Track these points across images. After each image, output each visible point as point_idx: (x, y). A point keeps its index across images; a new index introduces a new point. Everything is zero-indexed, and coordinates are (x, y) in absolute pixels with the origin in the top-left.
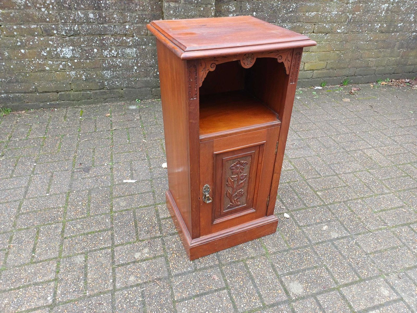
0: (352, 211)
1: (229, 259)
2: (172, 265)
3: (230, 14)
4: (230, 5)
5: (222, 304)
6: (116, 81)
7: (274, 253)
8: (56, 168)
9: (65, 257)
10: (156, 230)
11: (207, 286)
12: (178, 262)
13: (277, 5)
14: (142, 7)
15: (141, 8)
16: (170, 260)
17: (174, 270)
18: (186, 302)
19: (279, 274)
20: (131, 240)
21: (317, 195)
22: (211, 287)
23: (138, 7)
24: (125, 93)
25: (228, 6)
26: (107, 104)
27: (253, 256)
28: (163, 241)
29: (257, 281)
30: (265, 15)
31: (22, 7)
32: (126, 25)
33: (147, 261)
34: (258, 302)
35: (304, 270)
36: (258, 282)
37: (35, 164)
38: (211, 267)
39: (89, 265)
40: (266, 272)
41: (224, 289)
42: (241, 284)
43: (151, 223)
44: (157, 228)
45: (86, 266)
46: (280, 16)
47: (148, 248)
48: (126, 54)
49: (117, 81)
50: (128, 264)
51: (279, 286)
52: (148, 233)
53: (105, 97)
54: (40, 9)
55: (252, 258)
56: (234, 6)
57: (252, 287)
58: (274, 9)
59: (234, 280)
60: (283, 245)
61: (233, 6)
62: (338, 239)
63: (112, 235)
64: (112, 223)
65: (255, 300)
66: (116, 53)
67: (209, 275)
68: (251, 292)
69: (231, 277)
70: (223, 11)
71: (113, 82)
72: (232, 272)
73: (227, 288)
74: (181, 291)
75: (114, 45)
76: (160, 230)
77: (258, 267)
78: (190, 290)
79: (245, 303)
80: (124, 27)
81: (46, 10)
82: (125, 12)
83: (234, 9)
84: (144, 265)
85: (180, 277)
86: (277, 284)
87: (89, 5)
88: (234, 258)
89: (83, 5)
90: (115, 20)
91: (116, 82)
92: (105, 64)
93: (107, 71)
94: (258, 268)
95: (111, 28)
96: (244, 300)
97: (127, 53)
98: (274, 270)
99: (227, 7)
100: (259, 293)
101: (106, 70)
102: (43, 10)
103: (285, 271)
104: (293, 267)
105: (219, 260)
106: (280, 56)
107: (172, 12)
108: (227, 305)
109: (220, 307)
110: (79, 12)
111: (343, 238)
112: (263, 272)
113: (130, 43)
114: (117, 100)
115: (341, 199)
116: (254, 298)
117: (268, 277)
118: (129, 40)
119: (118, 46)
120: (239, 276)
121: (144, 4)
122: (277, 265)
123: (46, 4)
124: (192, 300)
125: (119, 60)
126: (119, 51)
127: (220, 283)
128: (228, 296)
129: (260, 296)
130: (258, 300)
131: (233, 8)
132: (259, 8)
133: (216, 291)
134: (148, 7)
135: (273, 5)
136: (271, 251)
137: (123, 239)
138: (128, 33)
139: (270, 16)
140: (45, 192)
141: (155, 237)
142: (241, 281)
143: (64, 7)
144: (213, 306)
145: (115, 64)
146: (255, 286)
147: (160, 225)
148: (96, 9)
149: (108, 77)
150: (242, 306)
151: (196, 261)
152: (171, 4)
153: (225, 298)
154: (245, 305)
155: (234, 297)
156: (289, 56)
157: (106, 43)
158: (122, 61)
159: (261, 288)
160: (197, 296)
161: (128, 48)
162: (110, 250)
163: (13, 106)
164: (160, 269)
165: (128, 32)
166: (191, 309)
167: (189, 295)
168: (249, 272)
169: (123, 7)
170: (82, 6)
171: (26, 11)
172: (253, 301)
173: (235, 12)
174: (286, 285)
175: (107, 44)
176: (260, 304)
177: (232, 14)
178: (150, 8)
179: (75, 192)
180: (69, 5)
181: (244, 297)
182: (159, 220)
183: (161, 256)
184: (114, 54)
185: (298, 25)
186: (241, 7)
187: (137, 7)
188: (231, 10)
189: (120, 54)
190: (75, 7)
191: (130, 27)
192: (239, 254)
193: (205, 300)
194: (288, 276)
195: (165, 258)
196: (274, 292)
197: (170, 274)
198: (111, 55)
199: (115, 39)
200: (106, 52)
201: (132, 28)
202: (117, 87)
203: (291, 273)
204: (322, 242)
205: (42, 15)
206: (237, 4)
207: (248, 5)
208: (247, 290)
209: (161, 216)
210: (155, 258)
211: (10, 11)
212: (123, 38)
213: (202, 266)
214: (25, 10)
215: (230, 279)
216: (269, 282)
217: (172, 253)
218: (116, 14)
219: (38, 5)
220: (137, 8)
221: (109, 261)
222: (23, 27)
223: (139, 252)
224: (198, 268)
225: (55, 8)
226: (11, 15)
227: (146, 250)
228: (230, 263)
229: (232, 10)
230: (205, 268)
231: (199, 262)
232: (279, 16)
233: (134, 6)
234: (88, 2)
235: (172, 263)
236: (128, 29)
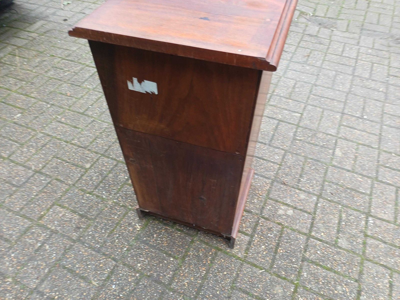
0: (95, 140)
10: (262, 226)
12: (261, 187)
17: (268, 182)
18: (272, 160)
20: (289, 231)
21: (92, 165)
28: (261, 211)
33: (285, 202)
43: (262, 237)
44: (259, 228)
45: (339, 231)
47: (278, 213)
50: (301, 210)
52: (271, 228)
63: (305, 251)
64: (301, 268)
74: (272, 168)
76: (257, 224)
84: (288, 201)
85: (267, 176)
137: (297, 237)
141: (267, 219)
147: (254, 229)
162: (313, 234)
164: (277, 190)
182: (252, 236)
183: (271, 199)
195: (269, 195)
197: (272, 183)
209: (247, 238)
210: (277, 201)
217: (261, 196)
221: (317, 223)
223: (287, 214)
227: (281, 212)
235: (266, 188)
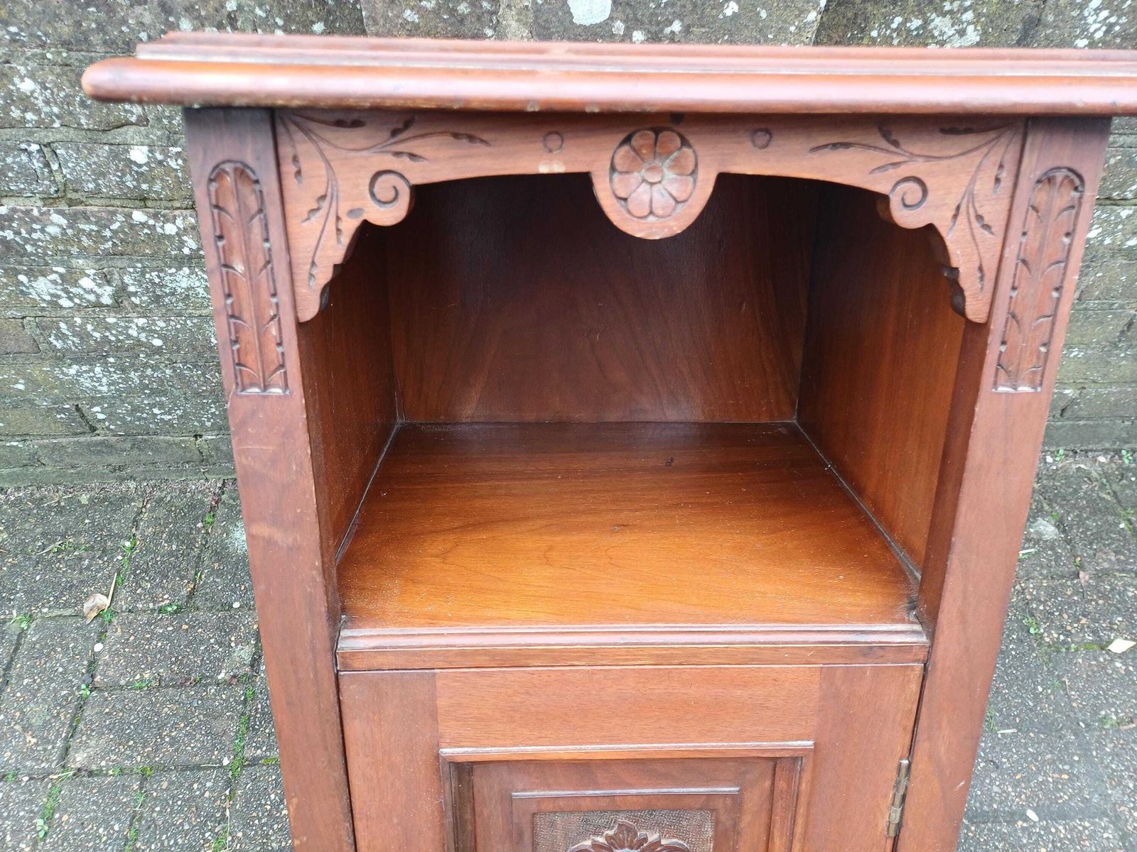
4: (944, 14)
6: (152, 406)
24: (217, 449)
25: (921, 14)
26: (132, 485)
32: (127, 146)
48: (173, 294)
49: (161, 406)
53: (114, 460)
56: (978, 16)
61: (969, 16)
66: (109, 290)
71: (135, 409)
75: (83, 249)
80: (115, 156)
90: (37, 111)
91: (156, 411)
92: (61, 336)
93: (84, 368)
95: (24, 158)
97: (179, 290)
101: (77, 361)
113: (182, 243)
114: (180, 472)
118: (170, 229)
119: (108, 255)
125: (141, 322)
126: (127, 279)
138: (157, 187)
145: (119, 341)
149: (100, 392)
157: (26, 241)
158: (162, 324)
161: (179, 268)
165: (152, 181)
175: (34, 245)
184: (98, 296)
189: (135, 294)
191: (160, 157)
198: (81, 298)
199: (73, 219)
200: (43, 287)
201: (173, 164)
202: (168, 427)
212: (129, 216)
218: (32, 76)
233: (147, 18)
236: (151, 169)
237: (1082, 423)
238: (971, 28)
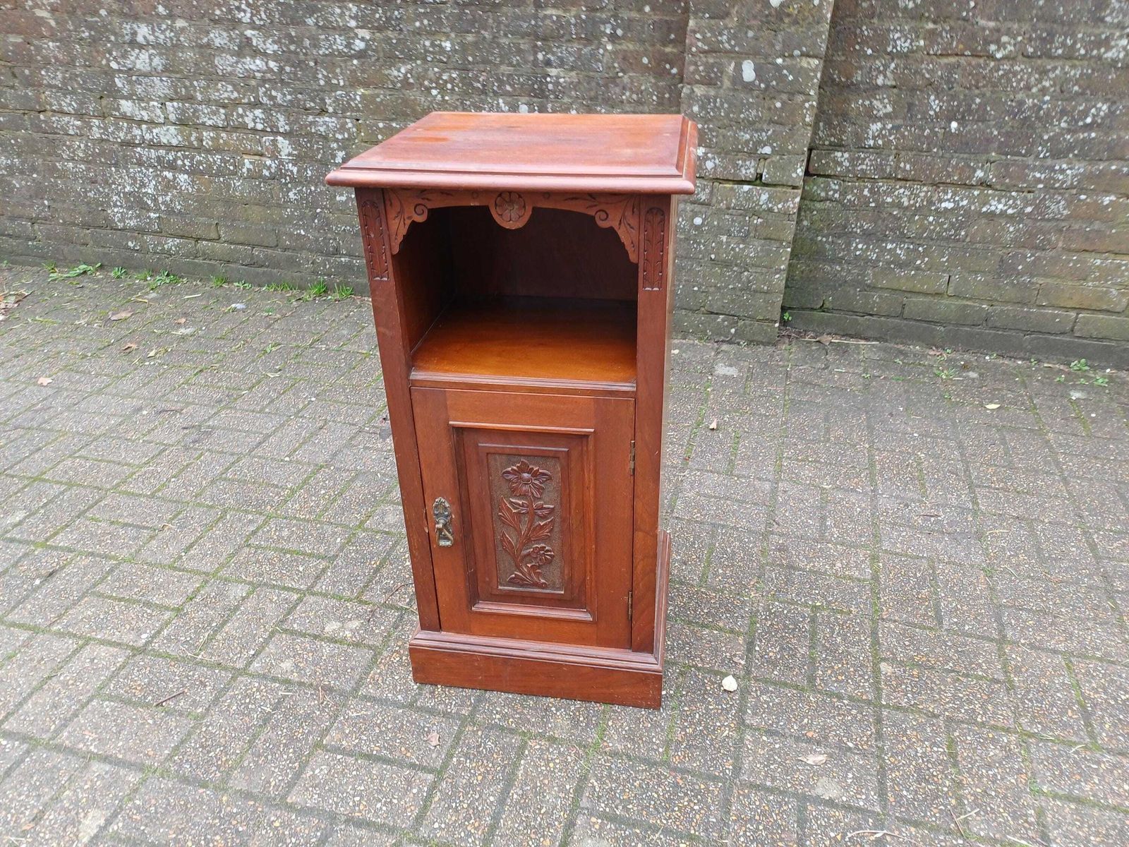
0: (953, 755)
1: (498, 716)
2: (375, 674)
3: (874, 122)
4: (877, 100)
5: (400, 799)
7: (615, 754)
8: (340, 415)
9: (221, 578)
10: (404, 594)
11: (403, 749)
12: (392, 673)
13: (1035, 105)
14: (637, 94)
15: (635, 96)
16: (381, 663)
17: (370, 686)
18: (339, 757)
19: (582, 806)
20: (347, 594)
21: (876, 671)
22: (408, 754)
23: (628, 94)
25: (869, 100)
27: (557, 736)
28: (401, 619)
29: (515, 794)
30: (992, 133)
31: (399, 85)
33: (337, 645)
34: (477, 836)
35: (655, 829)
36: (515, 796)
37: (313, 399)
38: (446, 715)
39: (242, 608)
40: (555, 785)
41: (431, 771)
42: (475, 782)
44: (411, 590)
45: (237, 608)
46: (1046, 137)
47: (362, 621)
50: (304, 635)
51: (556, 829)
52: (385, 593)
54: (428, 89)
55: (552, 740)
56: (890, 101)
57: (492, 799)
58: (1025, 117)
59: (468, 765)
60: (655, 747)
61: (886, 101)
62: (831, 803)
63: (324, 571)
64: (342, 548)
65: (475, 828)
67: (426, 729)
68: (480, 808)
69: (467, 756)
70: (853, 114)
72: (480, 746)
73: (440, 773)
74: (347, 732)
77: (547, 765)
78: (365, 738)
79: (447, 825)
81: (439, 93)
82: (596, 105)
83: (889, 109)
84: (327, 649)
85: (369, 704)
86: (556, 823)
87: (522, 85)
88: (511, 720)
89: (510, 85)
94: (544, 768)
96: (452, 816)
98: (579, 791)
99: (867, 103)
100: (496, 818)
102: (434, 92)
103: (603, 805)
104: (630, 806)
105: (475, 707)
106: (600, 211)
107: (696, 109)
108: (408, 805)
109: (391, 802)
110: (501, 101)
111: (847, 808)
112: (546, 782)
115: (946, 710)
116: (477, 824)
117: (548, 797)
120: (485, 762)
121: (643, 88)
122: (595, 784)
123: (441, 82)
124: (351, 760)
127: (434, 755)
128: (426, 789)
129: (493, 827)
130: (480, 833)
131: (885, 107)
132: (969, 111)
133: (413, 766)
134: (652, 94)
135: (1021, 103)
136: (611, 745)
137: (334, 586)
139: (1008, 135)
140: (287, 453)
141: (392, 607)
142: (479, 775)
143: (474, 88)
144: (379, 792)
146: (502, 802)
148: (535, 96)
150: (436, 825)
151: (428, 688)
152: (695, 89)
153: (415, 791)
154: (443, 826)
155: (436, 799)
156: (628, 213)
159: (511, 812)
160: (368, 756)
162: (296, 597)
163: (357, 284)
164: (349, 671)
166: (336, 775)
167: (355, 746)
168: (516, 766)
169: (592, 94)
170: (508, 88)
171: (404, 95)
172: (469, 828)
173: (891, 118)
174: (575, 837)
176: (477, 843)
177: (879, 124)
178: (655, 98)
179: (332, 468)
180: (484, 86)
181: (456, 810)
183: (370, 647)
185: (1113, 168)
186: (910, 106)
187: (624, 94)
188: (879, 111)
190: (495, 88)
192: (529, 717)
193: (374, 772)
194: (600, 821)
195: (375, 655)
196: (533, 836)
197: (356, 689)
203: (613, 819)
204: (771, 791)
205: (431, 102)
206: (898, 95)
207: (934, 101)
208: (477, 800)
210: (357, 645)
211: (377, 91)
213: (431, 704)
214: (403, 91)
215: (462, 759)
216: (540, 810)
217: (396, 651)
219: (426, 83)
220: (624, 97)
221: (278, 616)
222: (394, 125)
223: (340, 622)
224: (419, 703)
225: (457, 89)
226: (378, 100)
227: (355, 624)
228: (492, 727)
229: (881, 113)
230: (432, 712)
231: (432, 693)
232: (1042, 138)
234: (521, 80)
235: (379, 671)
237: (1000, 332)
238: (888, 106)
